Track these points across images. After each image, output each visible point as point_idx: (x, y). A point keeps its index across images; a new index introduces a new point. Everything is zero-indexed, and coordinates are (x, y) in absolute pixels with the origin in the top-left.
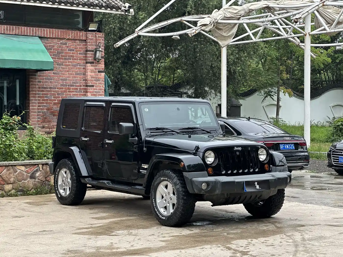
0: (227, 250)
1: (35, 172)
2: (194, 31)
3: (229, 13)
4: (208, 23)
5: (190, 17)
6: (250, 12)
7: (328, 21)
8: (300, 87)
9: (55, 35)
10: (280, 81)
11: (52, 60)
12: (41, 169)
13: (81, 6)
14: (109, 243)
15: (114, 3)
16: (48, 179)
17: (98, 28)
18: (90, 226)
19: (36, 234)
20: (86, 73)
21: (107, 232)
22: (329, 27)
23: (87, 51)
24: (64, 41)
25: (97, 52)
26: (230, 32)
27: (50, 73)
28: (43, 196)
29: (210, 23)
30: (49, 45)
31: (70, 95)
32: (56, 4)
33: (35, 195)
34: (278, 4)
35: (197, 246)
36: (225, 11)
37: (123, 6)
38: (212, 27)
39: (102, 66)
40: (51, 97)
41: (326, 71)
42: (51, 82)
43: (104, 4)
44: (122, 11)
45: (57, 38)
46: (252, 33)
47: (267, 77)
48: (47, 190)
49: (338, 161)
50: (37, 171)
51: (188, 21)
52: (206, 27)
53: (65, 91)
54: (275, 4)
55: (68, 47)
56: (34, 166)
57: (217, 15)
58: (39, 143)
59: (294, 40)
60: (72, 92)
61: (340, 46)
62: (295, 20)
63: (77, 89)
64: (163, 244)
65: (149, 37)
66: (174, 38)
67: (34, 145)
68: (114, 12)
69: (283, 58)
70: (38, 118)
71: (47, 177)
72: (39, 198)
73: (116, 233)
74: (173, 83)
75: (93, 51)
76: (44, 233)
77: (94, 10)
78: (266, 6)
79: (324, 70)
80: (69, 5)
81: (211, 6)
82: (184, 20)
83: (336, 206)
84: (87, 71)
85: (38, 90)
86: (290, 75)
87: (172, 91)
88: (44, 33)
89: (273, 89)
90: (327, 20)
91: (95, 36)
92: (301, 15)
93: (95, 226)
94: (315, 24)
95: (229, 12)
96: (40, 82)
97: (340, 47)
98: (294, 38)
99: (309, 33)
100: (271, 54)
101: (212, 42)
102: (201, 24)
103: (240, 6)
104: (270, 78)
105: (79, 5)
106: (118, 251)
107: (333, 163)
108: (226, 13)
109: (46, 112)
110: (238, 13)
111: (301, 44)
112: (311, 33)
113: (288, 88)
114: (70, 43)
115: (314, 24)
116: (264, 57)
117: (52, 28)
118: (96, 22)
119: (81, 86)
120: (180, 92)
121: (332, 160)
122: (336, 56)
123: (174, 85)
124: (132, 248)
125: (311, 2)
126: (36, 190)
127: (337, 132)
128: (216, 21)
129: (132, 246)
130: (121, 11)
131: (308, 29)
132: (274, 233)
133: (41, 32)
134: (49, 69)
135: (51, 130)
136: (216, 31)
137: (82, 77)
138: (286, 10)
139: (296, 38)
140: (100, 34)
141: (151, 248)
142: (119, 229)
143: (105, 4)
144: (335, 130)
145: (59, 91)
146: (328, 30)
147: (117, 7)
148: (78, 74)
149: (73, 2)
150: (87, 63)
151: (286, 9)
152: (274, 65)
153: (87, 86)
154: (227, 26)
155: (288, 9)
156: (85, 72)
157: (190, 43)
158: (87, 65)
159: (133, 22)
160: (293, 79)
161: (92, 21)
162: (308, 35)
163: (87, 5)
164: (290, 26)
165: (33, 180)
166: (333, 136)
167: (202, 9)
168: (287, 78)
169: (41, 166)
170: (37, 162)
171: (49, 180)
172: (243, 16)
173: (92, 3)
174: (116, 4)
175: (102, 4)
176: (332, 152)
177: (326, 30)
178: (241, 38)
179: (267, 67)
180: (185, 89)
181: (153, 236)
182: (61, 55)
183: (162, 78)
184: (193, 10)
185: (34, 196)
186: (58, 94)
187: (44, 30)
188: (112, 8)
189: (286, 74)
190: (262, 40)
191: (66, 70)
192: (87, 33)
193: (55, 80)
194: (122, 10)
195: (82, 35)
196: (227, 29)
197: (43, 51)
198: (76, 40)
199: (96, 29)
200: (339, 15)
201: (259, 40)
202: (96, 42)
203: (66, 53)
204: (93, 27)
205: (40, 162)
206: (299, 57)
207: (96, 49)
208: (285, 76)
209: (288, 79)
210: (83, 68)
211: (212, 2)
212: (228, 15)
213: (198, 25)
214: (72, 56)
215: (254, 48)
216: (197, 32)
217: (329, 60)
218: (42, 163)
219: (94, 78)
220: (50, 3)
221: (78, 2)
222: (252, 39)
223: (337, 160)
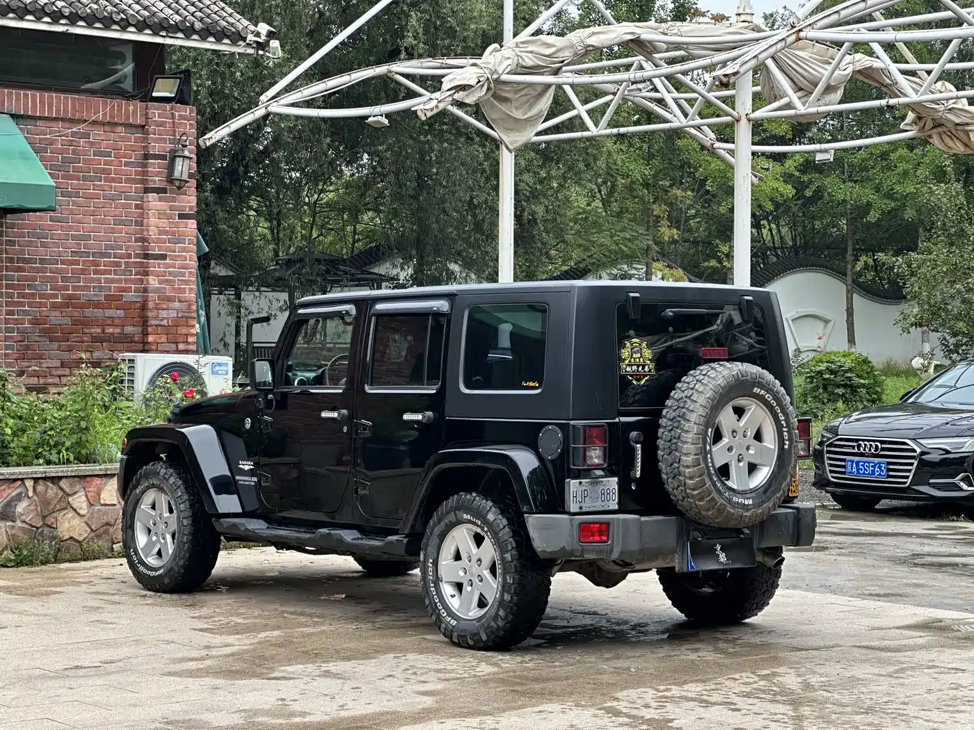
0: (610, 715)
1: (12, 500)
2: (433, 103)
3: (530, 55)
4: (473, 82)
5: (414, 62)
6: (586, 53)
7: (799, 84)
8: (706, 264)
9: (58, 111)
10: (654, 246)
11: (52, 182)
12: (31, 494)
13: (132, 29)
14: (273, 699)
15: (225, 24)
16: (50, 520)
17: (180, 91)
18: (204, 653)
19: (58, 675)
20: (145, 221)
21: (258, 670)
22: (803, 100)
23: (146, 157)
24: (81, 128)
25: (178, 159)
26: (530, 107)
27: (41, 218)
28: (37, 568)
29: (478, 83)
30: (40, 139)
31: (99, 280)
32: (63, 21)
33: (13, 567)
34: (665, 34)
35: (524, 706)
36: (519, 49)
37: (253, 32)
38: (483, 93)
39: (190, 200)
40: (44, 287)
41: (776, 219)
42: (44, 245)
43: (198, 25)
44: (249, 45)
45: (63, 120)
46: (587, 111)
47: (618, 233)
48: (49, 554)
49: (843, 470)
50: (19, 498)
51: (406, 76)
52: (466, 93)
53: (83, 272)
54: (656, 34)
55: (92, 144)
56: (11, 485)
57: (497, 60)
58: (20, 418)
59: (698, 134)
60: (106, 272)
61: (826, 151)
62: (723, 78)
63: (118, 264)
64: (428, 702)
65: (297, 117)
66: (374, 122)
67: (7, 424)
68: (225, 47)
69: (661, 183)
70: (7, 347)
71: (46, 516)
72: (28, 576)
73: (284, 671)
74: (352, 251)
75: (163, 157)
76: (81, 672)
77: (169, 41)
78: (631, 37)
79: (770, 218)
80: (98, 25)
81: (471, 34)
82: (396, 73)
83: (864, 595)
84: (148, 214)
85: (6, 266)
86: (678, 228)
87: (353, 271)
88: (26, 105)
89: (636, 269)
90: (795, 80)
91: (171, 117)
92: (738, 66)
93: (219, 653)
94: (763, 88)
95: (531, 52)
96: (12, 243)
97: (826, 154)
98: (699, 128)
99: (747, 115)
100: (629, 170)
101: (475, 136)
102: (453, 85)
103: (548, 34)
104: (626, 238)
105: (127, 27)
106: (306, 720)
107: (830, 475)
108: (523, 55)
109: (29, 330)
110: (555, 56)
111: (717, 145)
112: (752, 116)
113: (674, 265)
114: (100, 135)
115: (758, 88)
116: (609, 178)
117: (48, 89)
118: (173, 76)
119: (129, 256)
120: (376, 274)
121: (828, 468)
122: (805, 178)
123: (358, 255)
124: (344, 714)
125: (753, 30)
126: (17, 552)
127: (815, 391)
128: (495, 76)
129: (341, 706)
130: (244, 44)
131: (744, 104)
132: (721, 669)
133: (18, 100)
134: (44, 206)
135: (42, 381)
136: (493, 106)
137: (131, 231)
138: (684, 49)
139: (705, 128)
140: (188, 111)
141: (396, 711)
142: (289, 661)
143: (199, 23)
144: (809, 386)
145: (66, 271)
146: (801, 109)
147: (233, 33)
148: (121, 223)
149: (112, 18)
150: (146, 190)
151: (685, 46)
152: (636, 200)
153: (146, 256)
154: (523, 93)
155: (690, 47)
156: (142, 216)
157: (411, 137)
158: (148, 197)
159: (251, 74)
160: (686, 241)
161: (161, 72)
162: (744, 120)
163: (149, 27)
164: (695, 95)
165: (9, 523)
166: (805, 402)
167: (447, 42)
168: (673, 237)
169: (29, 484)
170: (20, 473)
171: (52, 524)
172: (568, 64)
173: (166, 21)
174: (232, 25)
175: (192, 25)
176: (827, 446)
177: (794, 108)
178: (554, 127)
179: (615, 207)
180: (394, 266)
181: (390, 678)
182: (74, 167)
183: (321, 235)
184: (421, 45)
185: (10, 569)
186: (64, 279)
187: (26, 96)
188: (220, 35)
189: (668, 226)
190: (615, 131)
191: (87, 211)
192: (147, 105)
193: (54, 237)
194: (247, 42)
195: (135, 112)
196: (525, 98)
197: (23, 156)
198: (117, 124)
199: (173, 95)
200: (830, 68)
201: (608, 131)
202: (174, 131)
203: (86, 162)
204: (164, 88)
205: (27, 473)
206: (706, 179)
207: (173, 151)
208: (668, 232)
209: (674, 242)
210: (137, 207)
211: (476, 23)
212: (529, 61)
213: (445, 86)
214: (104, 169)
215: (587, 154)
216: (441, 106)
217: (789, 190)
218: (35, 476)
219: (166, 233)
220: (47, 19)
221: (124, 17)
222: (588, 130)
223: (840, 467)
